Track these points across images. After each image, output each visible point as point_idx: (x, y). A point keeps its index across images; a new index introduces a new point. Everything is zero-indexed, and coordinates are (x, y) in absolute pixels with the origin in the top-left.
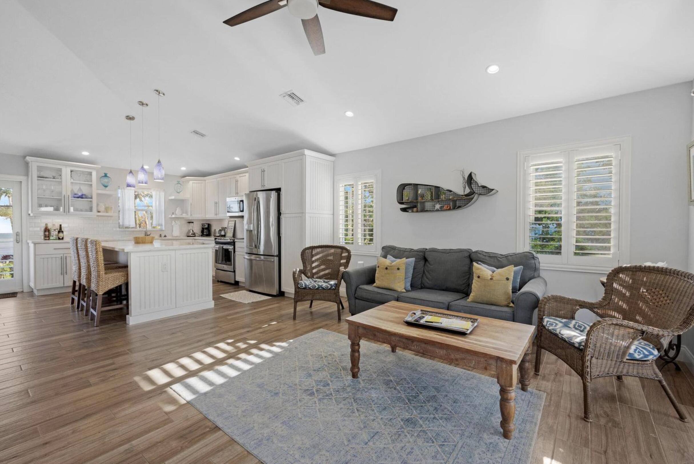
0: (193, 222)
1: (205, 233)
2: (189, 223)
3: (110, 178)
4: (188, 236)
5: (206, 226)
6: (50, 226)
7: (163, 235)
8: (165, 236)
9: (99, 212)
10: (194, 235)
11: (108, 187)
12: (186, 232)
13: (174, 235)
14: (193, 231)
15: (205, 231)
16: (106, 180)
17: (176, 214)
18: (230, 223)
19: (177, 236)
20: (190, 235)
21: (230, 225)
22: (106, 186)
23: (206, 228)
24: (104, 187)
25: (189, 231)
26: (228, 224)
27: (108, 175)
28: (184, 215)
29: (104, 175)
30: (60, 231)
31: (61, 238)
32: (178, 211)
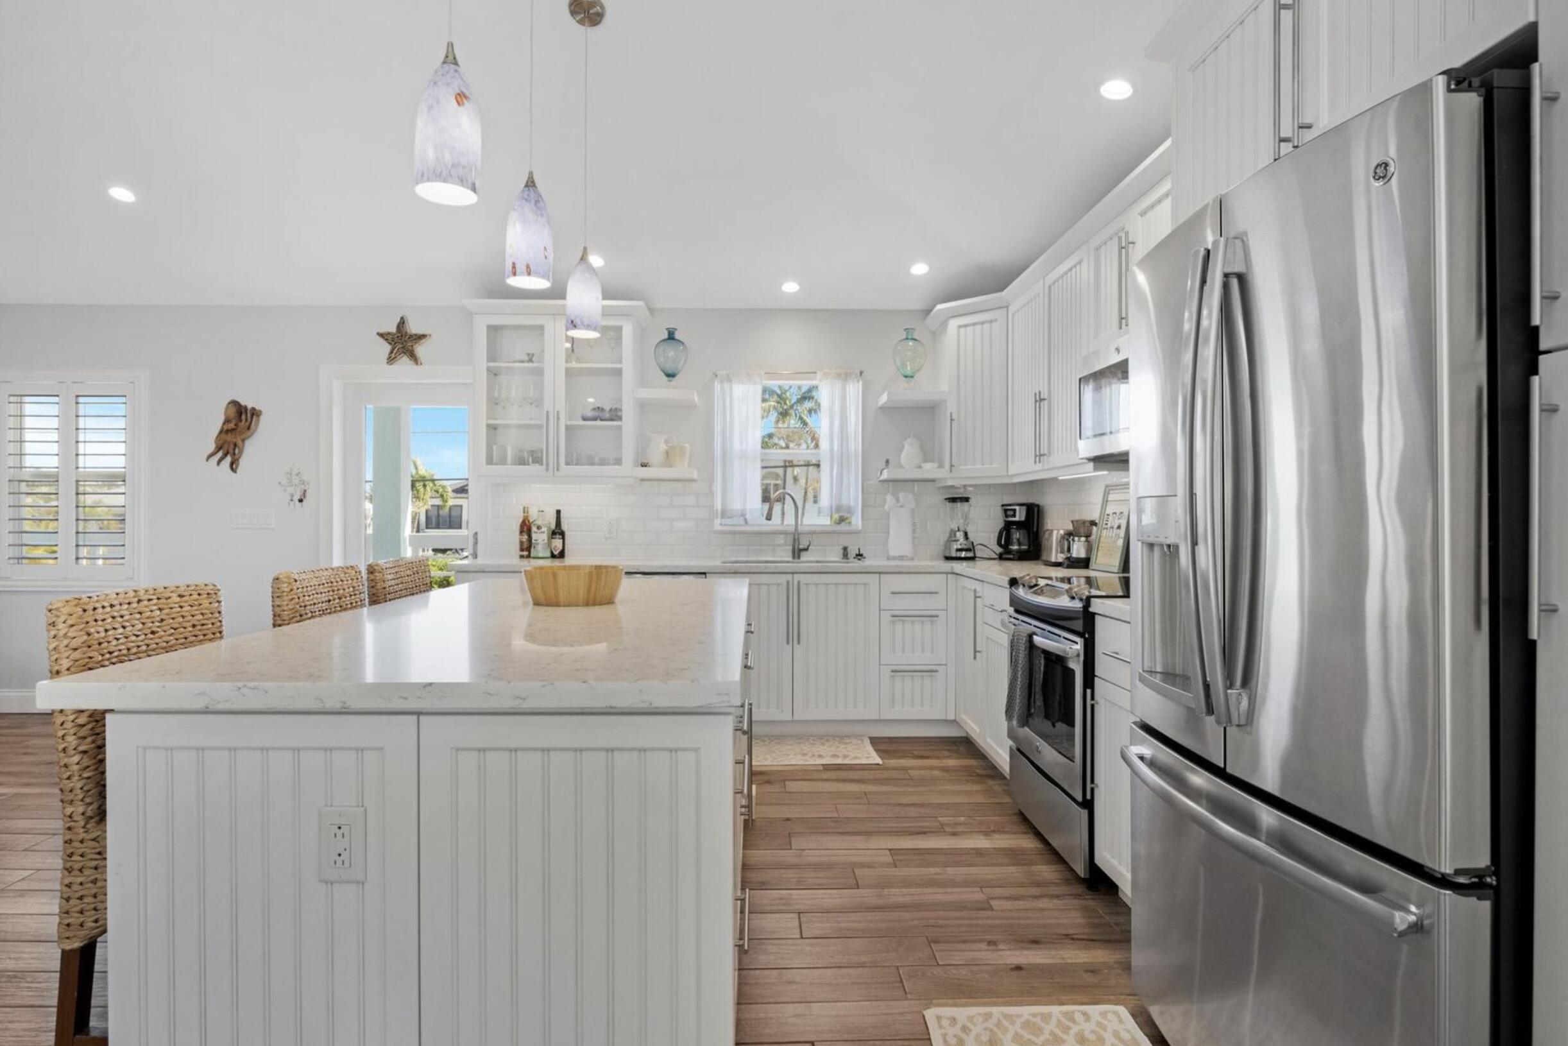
0: (967, 500)
1: (1015, 547)
2: (953, 500)
3: (682, 343)
4: (948, 558)
5: (1020, 515)
6: (533, 515)
7: (853, 552)
8: (859, 556)
9: (644, 465)
10: (969, 554)
11: (677, 378)
12: (942, 542)
13: (892, 553)
14: (966, 534)
15: (1016, 535)
16: (671, 352)
17: (900, 466)
18: (1111, 497)
19: (901, 558)
20: (954, 555)
21: (1109, 510)
22: (670, 375)
23: (1019, 525)
24: (666, 379)
25: (952, 537)
26: (1105, 502)
27: (677, 336)
28: (929, 470)
29: (666, 336)
30: (558, 532)
31: (556, 553)
32: (909, 453)
